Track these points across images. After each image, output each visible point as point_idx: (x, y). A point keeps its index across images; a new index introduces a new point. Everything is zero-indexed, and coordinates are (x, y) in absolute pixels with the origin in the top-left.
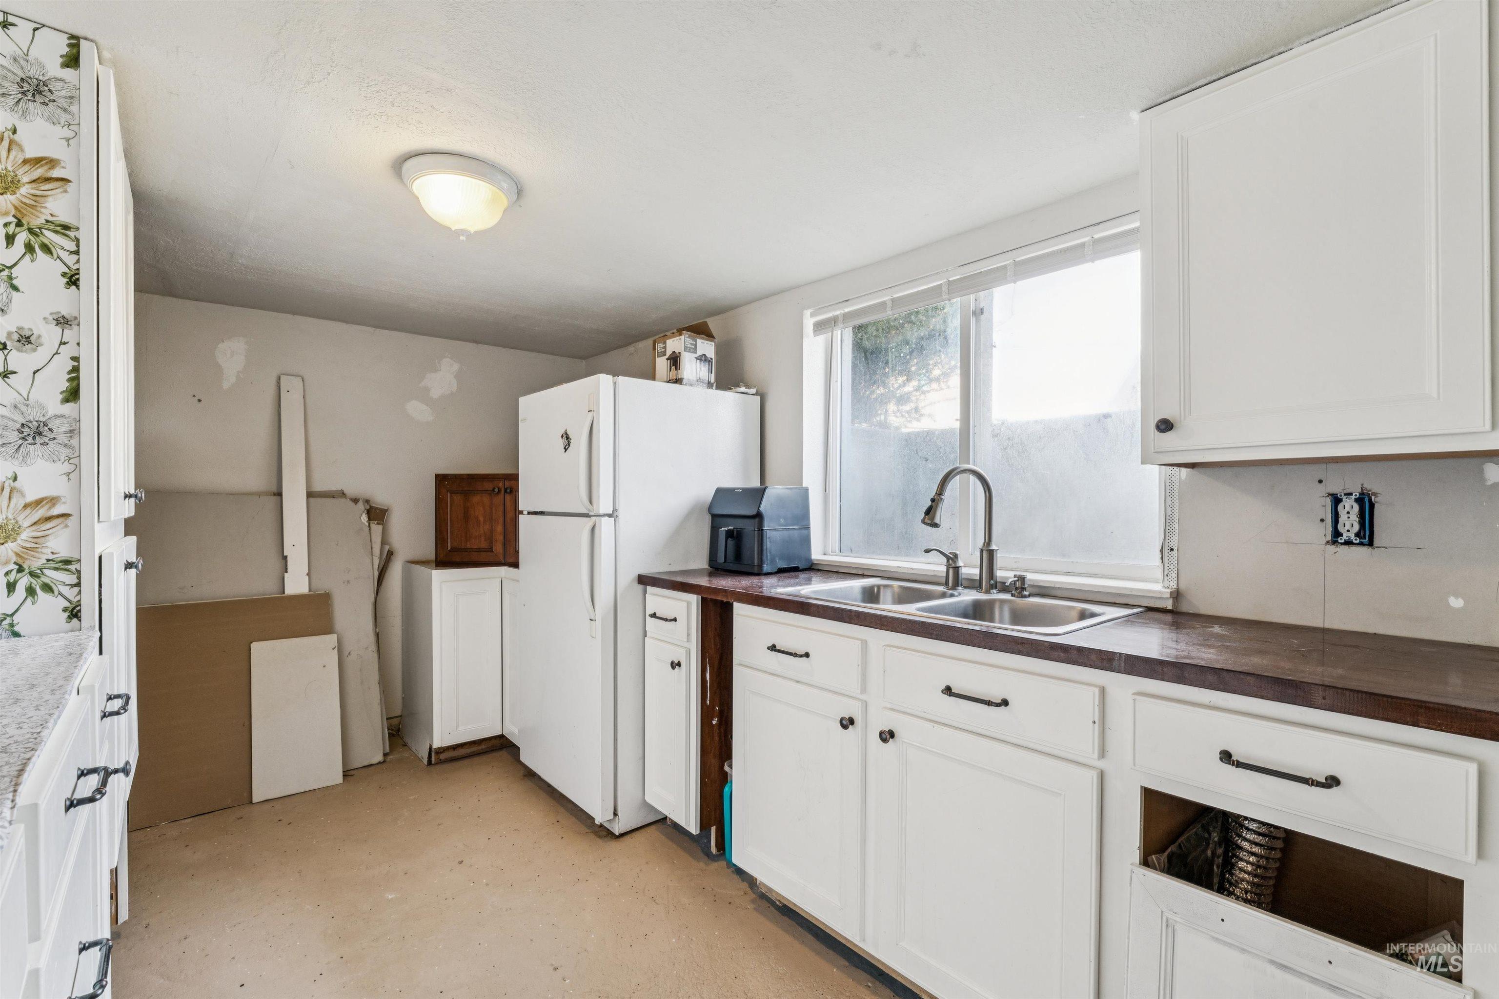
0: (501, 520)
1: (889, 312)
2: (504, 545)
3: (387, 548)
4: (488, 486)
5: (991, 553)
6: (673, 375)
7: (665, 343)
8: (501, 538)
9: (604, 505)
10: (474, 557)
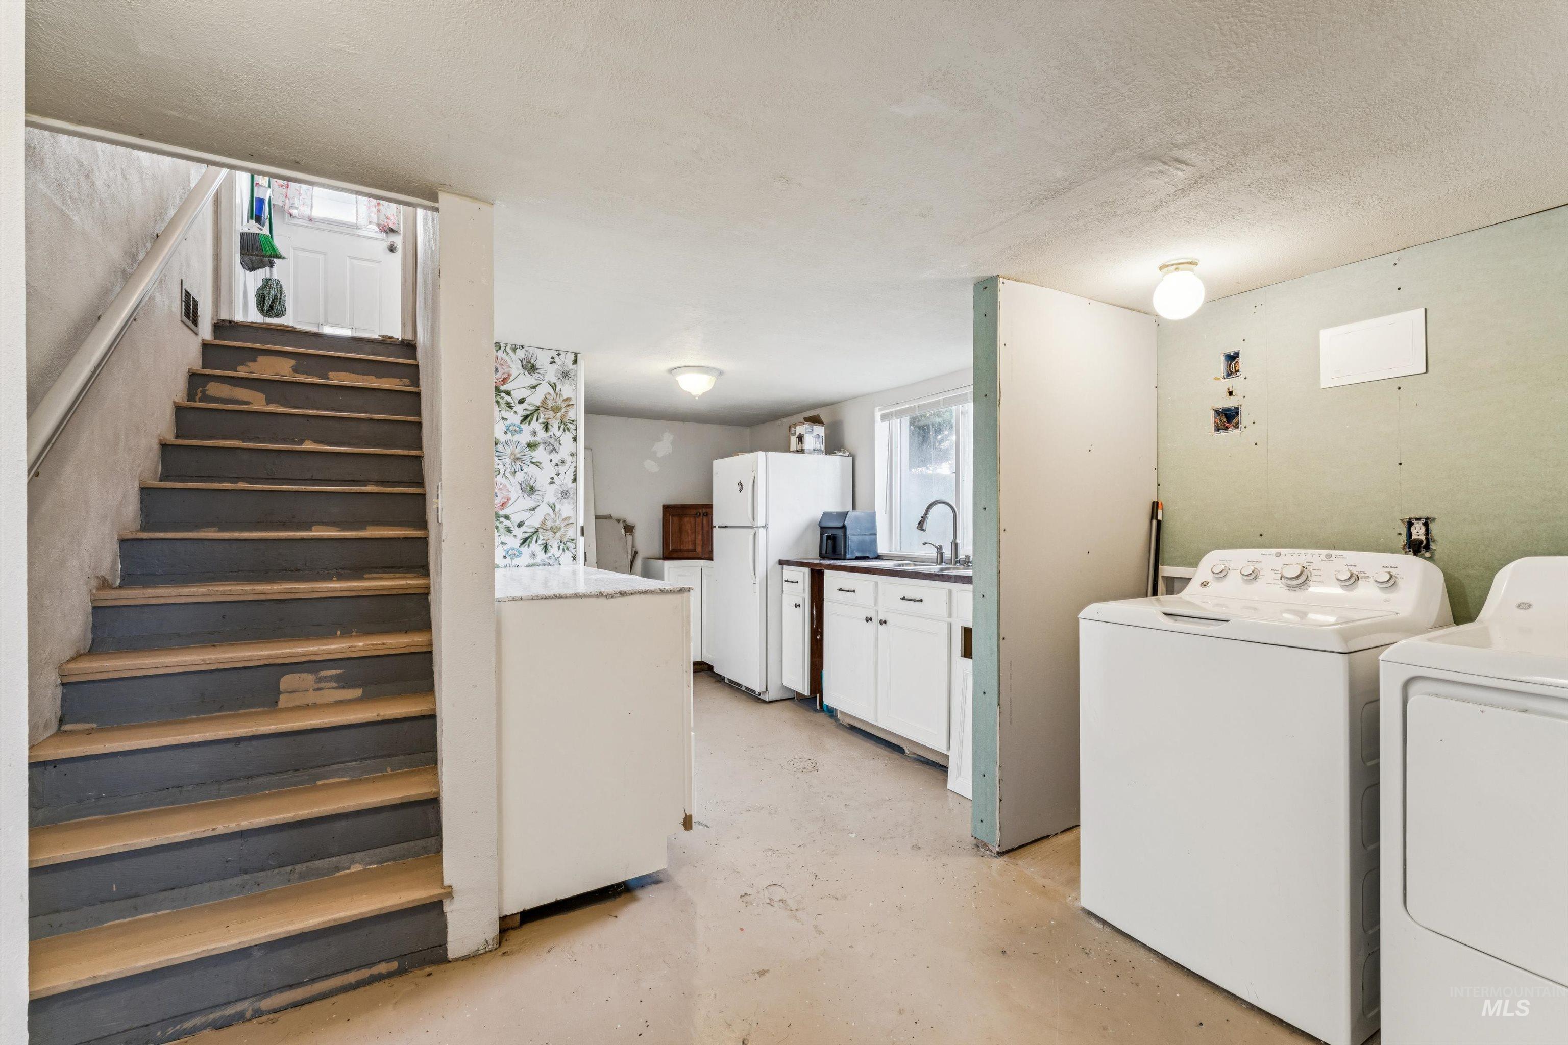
0: (701, 533)
1: (917, 412)
2: (703, 547)
3: (634, 549)
4: (693, 512)
5: (956, 545)
6: (800, 447)
7: (795, 428)
8: (701, 543)
9: (761, 521)
10: (686, 554)
